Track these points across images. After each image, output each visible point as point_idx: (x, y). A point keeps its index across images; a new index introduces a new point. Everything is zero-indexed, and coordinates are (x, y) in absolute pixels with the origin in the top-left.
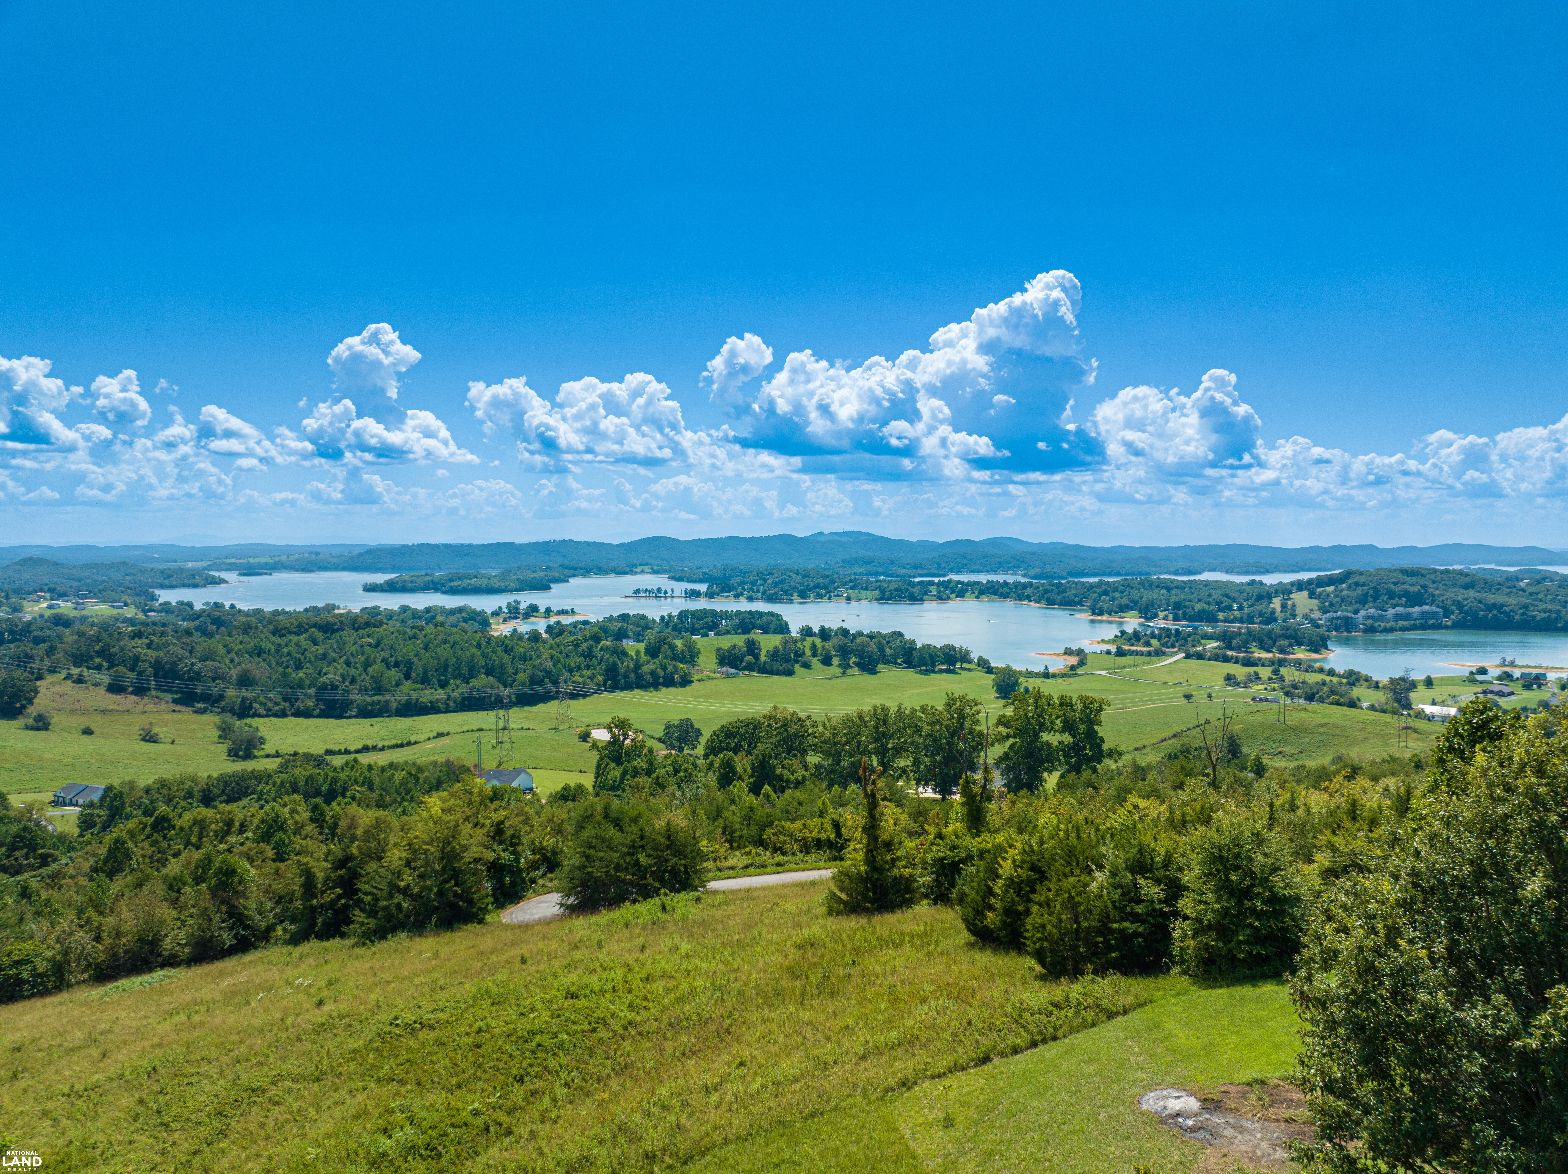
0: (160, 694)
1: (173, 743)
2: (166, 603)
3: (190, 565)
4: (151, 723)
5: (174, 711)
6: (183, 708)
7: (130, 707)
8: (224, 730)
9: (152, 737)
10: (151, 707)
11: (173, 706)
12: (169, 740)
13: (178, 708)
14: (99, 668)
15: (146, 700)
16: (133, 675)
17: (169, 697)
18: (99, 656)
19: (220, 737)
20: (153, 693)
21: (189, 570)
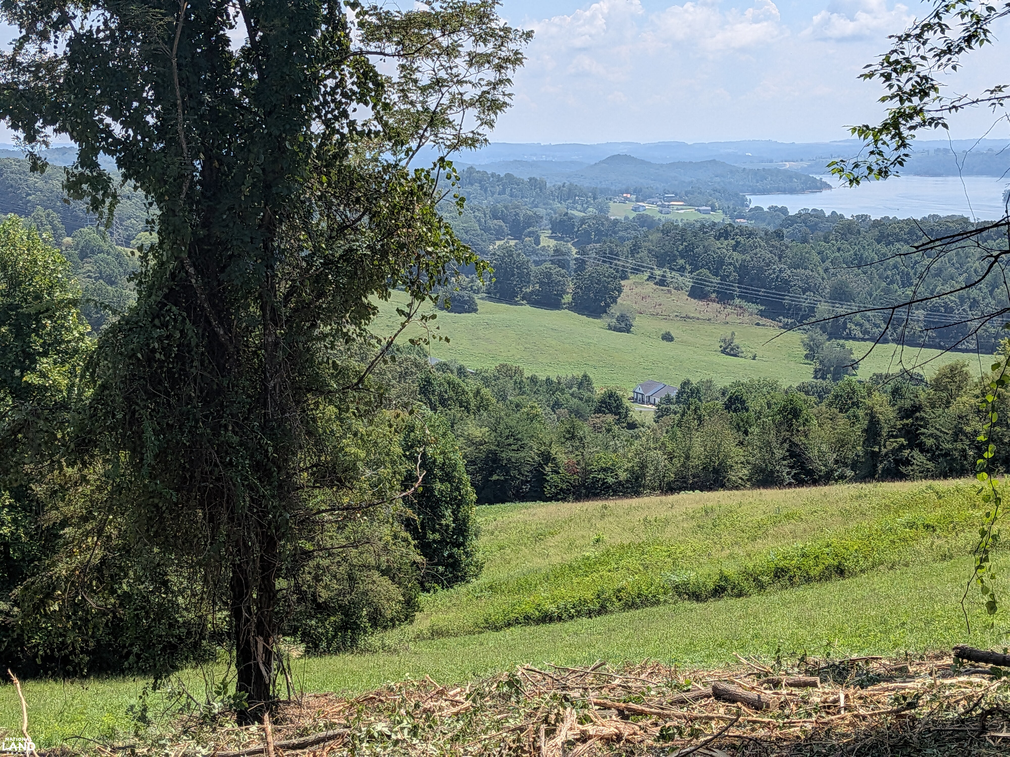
0: (744, 304)
1: (754, 359)
2: (758, 208)
3: (788, 165)
4: (733, 334)
5: (758, 324)
6: (768, 322)
7: (711, 315)
8: (811, 349)
9: (732, 349)
10: (732, 318)
11: (757, 319)
12: (750, 355)
13: (763, 321)
14: (682, 270)
15: (729, 309)
16: (717, 280)
17: (754, 307)
18: (682, 257)
19: (806, 357)
20: (737, 301)
21: (786, 171)
